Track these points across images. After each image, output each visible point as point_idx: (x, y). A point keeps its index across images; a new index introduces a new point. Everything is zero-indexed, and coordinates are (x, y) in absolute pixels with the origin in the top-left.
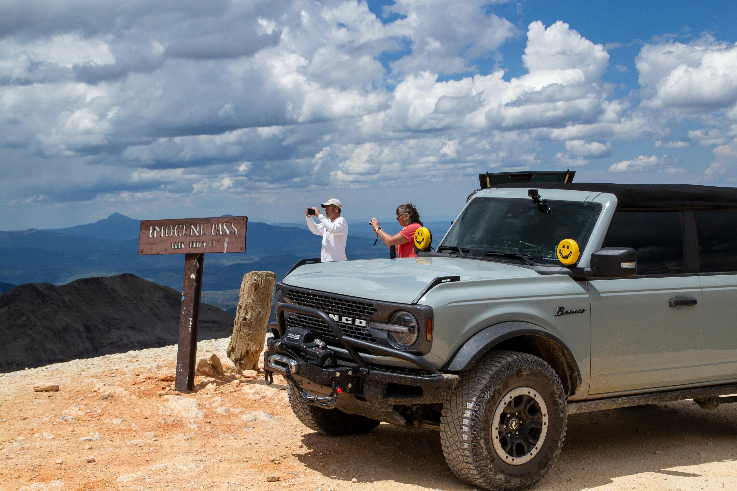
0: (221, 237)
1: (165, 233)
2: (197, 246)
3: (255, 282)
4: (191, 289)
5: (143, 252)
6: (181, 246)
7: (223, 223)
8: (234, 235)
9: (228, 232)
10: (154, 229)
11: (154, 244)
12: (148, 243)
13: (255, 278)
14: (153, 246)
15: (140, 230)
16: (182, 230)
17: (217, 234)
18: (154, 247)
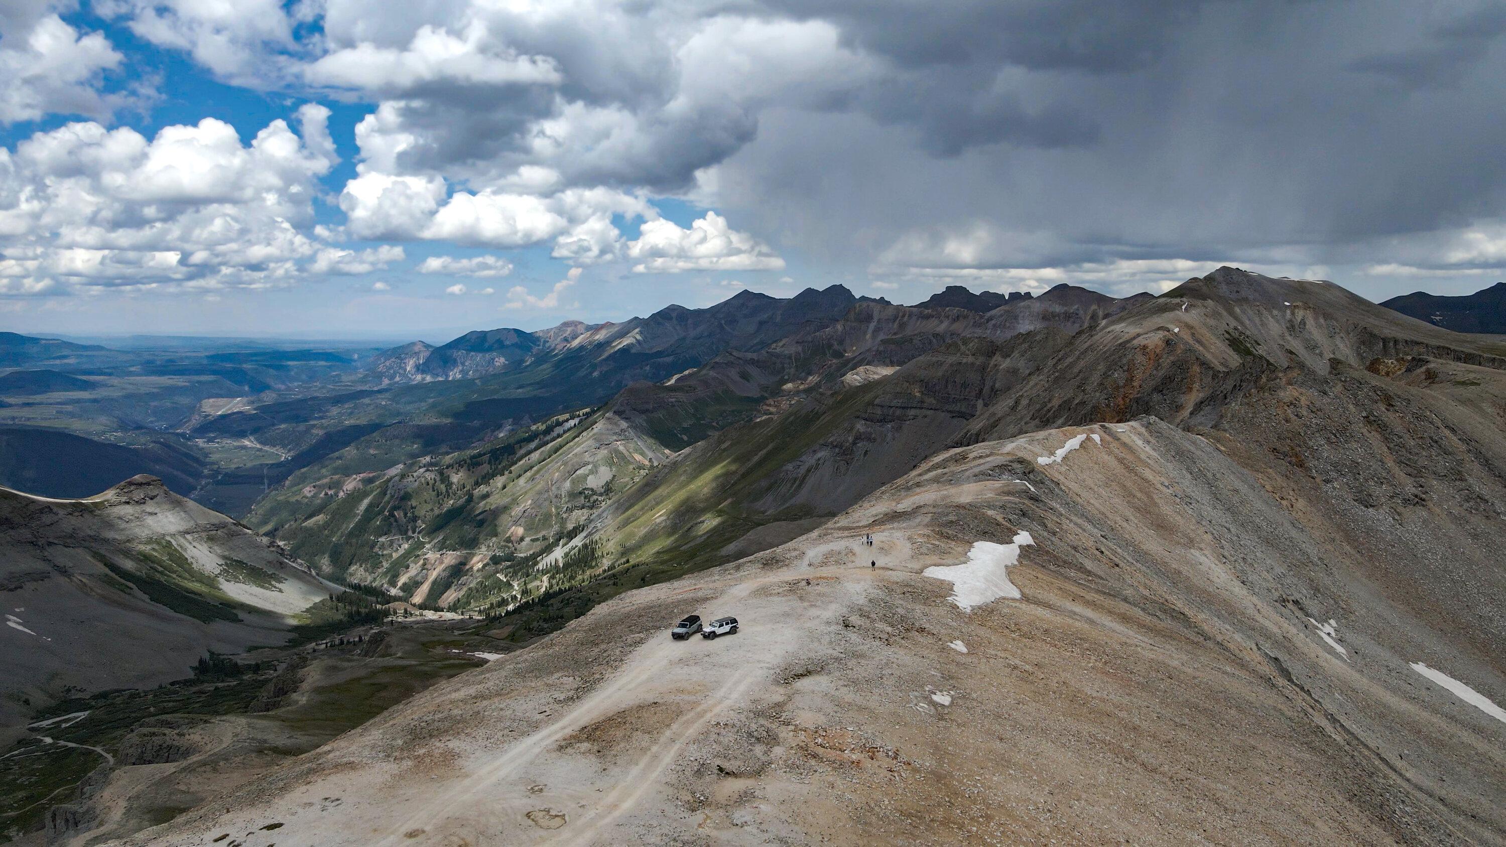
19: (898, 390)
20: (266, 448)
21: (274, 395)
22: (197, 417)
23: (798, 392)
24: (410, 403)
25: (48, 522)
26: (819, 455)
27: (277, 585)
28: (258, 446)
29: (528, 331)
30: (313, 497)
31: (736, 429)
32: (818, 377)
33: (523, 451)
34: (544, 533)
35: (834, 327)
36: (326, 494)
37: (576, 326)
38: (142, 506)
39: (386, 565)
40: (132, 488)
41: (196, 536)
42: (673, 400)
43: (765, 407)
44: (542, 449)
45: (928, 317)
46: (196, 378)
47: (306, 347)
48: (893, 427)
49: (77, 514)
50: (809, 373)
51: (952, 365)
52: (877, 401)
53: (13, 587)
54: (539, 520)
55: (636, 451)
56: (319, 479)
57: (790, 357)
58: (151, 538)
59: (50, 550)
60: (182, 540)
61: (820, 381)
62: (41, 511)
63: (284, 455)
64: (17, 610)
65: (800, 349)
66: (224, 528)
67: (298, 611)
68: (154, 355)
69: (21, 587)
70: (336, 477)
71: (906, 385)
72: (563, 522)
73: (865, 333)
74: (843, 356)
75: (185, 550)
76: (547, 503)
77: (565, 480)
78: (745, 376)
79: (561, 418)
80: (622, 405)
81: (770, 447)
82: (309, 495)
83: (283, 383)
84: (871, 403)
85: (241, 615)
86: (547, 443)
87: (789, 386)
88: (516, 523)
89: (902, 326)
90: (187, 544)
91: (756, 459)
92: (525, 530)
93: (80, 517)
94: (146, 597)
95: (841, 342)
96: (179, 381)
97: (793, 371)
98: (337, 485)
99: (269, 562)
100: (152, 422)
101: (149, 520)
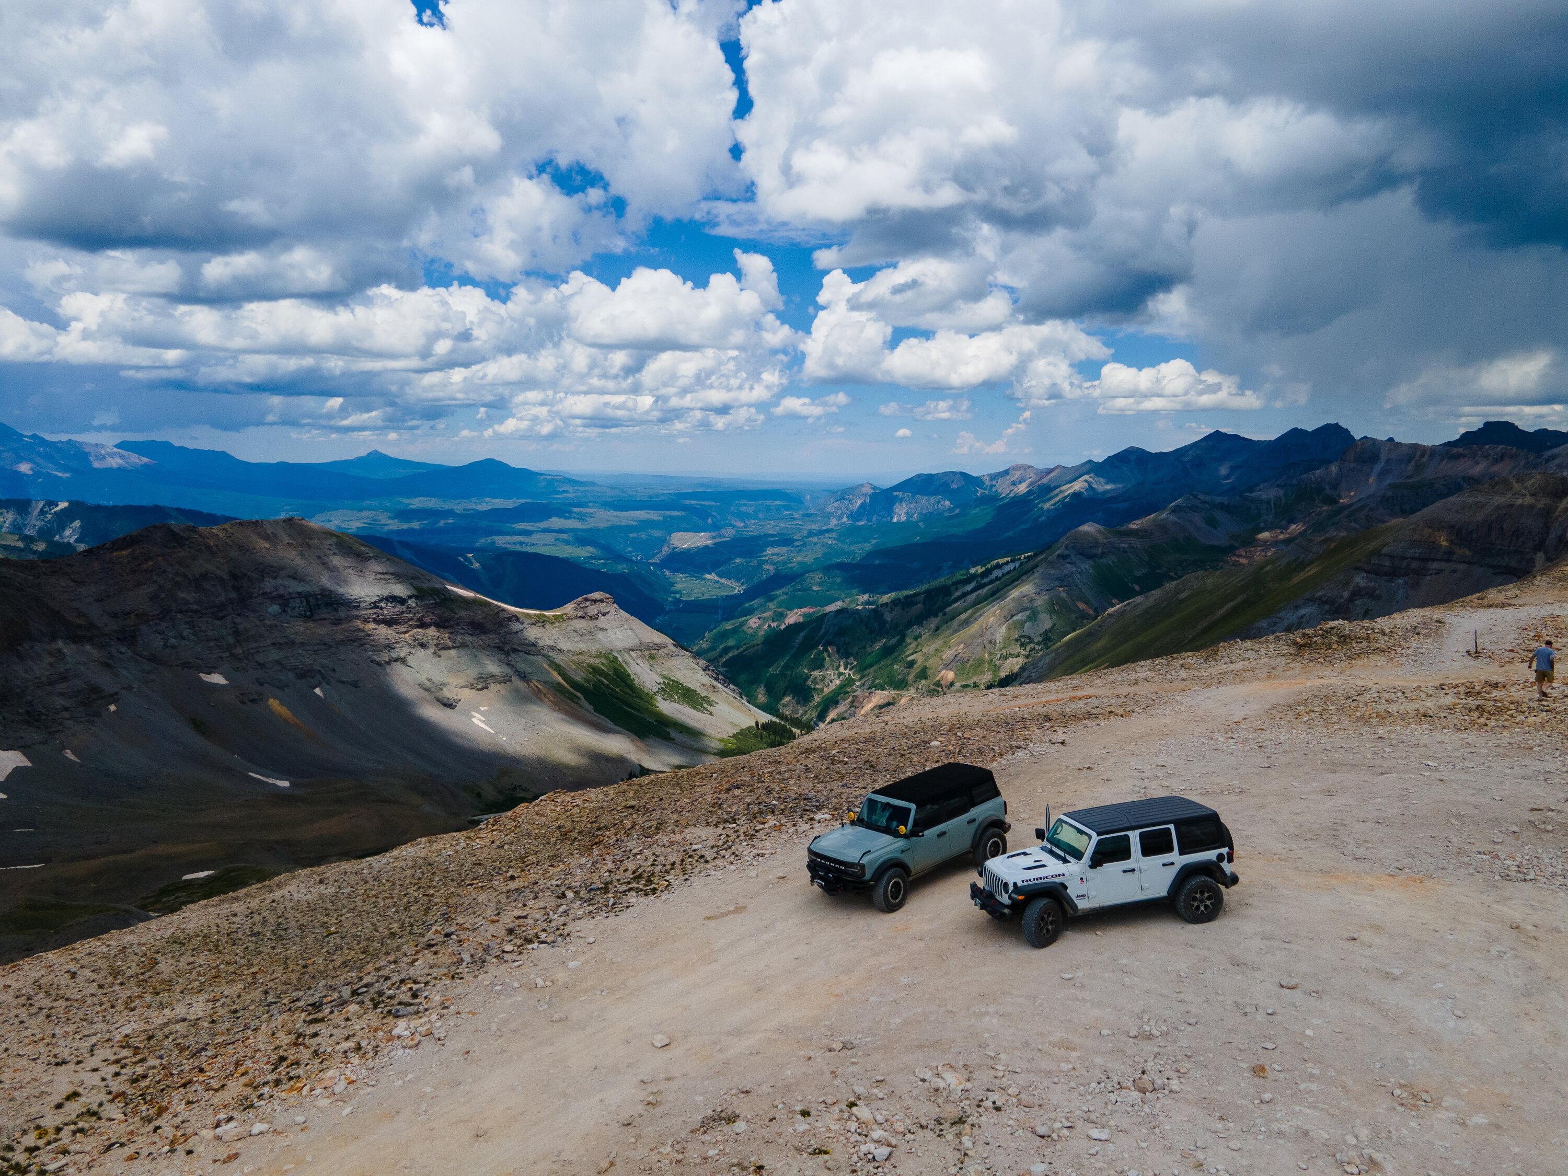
19: (1416, 537)
20: (723, 580)
21: (733, 531)
22: (667, 549)
23: (1276, 543)
24: (856, 543)
25: (515, 630)
26: (1303, 611)
27: (709, 708)
28: (716, 578)
29: (975, 475)
30: (757, 628)
31: (1197, 578)
32: (1303, 526)
33: (958, 593)
34: (974, 679)
35: (1327, 469)
36: (770, 626)
37: (1025, 469)
38: (595, 621)
39: (817, 699)
40: (588, 603)
41: (639, 653)
42: (1126, 545)
43: (1234, 558)
44: (980, 592)
45: (1459, 456)
46: (668, 513)
47: (765, 487)
48: (1406, 583)
49: (539, 624)
50: (1292, 521)
51: (1498, 508)
52: (1385, 550)
53: (480, 687)
54: (971, 666)
55: (1080, 599)
56: (764, 612)
57: (1268, 502)
58: (601, 653)
59: (514, 656)
60: (627, 657)
61: (1305, 531)
62: (509, 619)
63: (737, 588)
64: (482, 708)
65: (1281, 492)
66: (664, 647)
67: (725, 736)
68: (636, 491)
69: (487, 688)
70: (781, 610)
71: (1427, 531)
72: (996, 669)
73: (1368, 475)
74: (1336, 502)
75: (629, 666)
76: (980, 648)
77: (1001, 625)
78: (1211, 522)
79: (1001, 561)
80: (1067, 548)
81: (1240, 598)
82: (754, 626)
83: (743, 521)
84: (1377, 553)
85: (673, 733)
86: (984, 585)
87: (1265, 535)
88: (947, 666)
89: (1419, 468)
90: (631, 661)
91: (1221, 612)
92: (956, 674)
93: (542, 627)
94: (590, 708)
95: (1335, 486)
96: (654, 515)
97: (1271, 518)
98: (780, 616)
99: (704, 685)
100: (630, 552)
101: (600, 635)
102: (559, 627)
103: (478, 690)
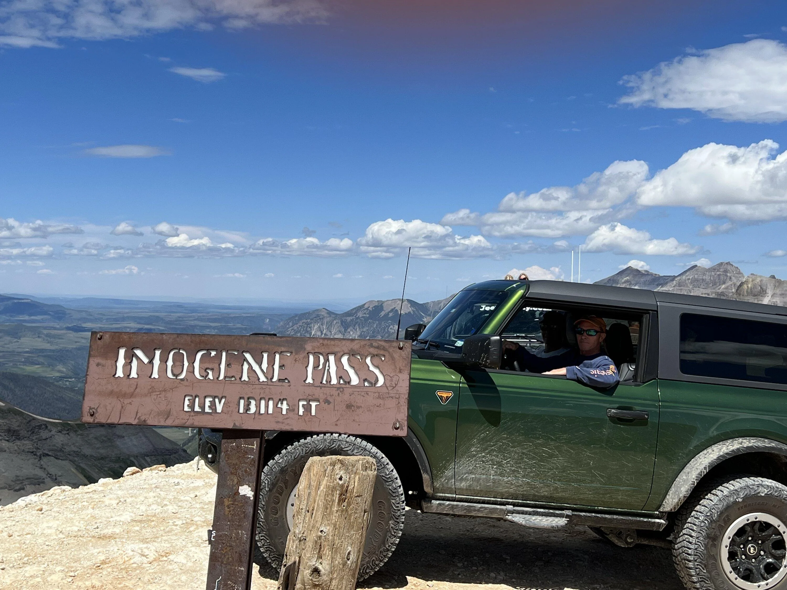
0: (335, 392)
1: (163, 369)
2: (263, 411)
3: (341, 482)
4: (240, 526)
5: (96, 415)
6: (213, 405)
7: (339, 355)
8: (372, 389)
9: (355, 380)
10: (130, 357)
11: (132, 395)
12: (111, 393)
13: (342, 473)
14: (127, 401)
15: (90, 356)
16: (216, 366)
17: (321, 383)
18: (130, 403)
25: (44, 438)
49: (65, 432)
53: (17, 488)
58: (119, 458)
59: (45, 460)
62: (40, 427)
66: (175, 453)
69: (23, 489)
93: (67, 435)
101: (118, 442)
102: (81, 435)
103: (16, 491)
